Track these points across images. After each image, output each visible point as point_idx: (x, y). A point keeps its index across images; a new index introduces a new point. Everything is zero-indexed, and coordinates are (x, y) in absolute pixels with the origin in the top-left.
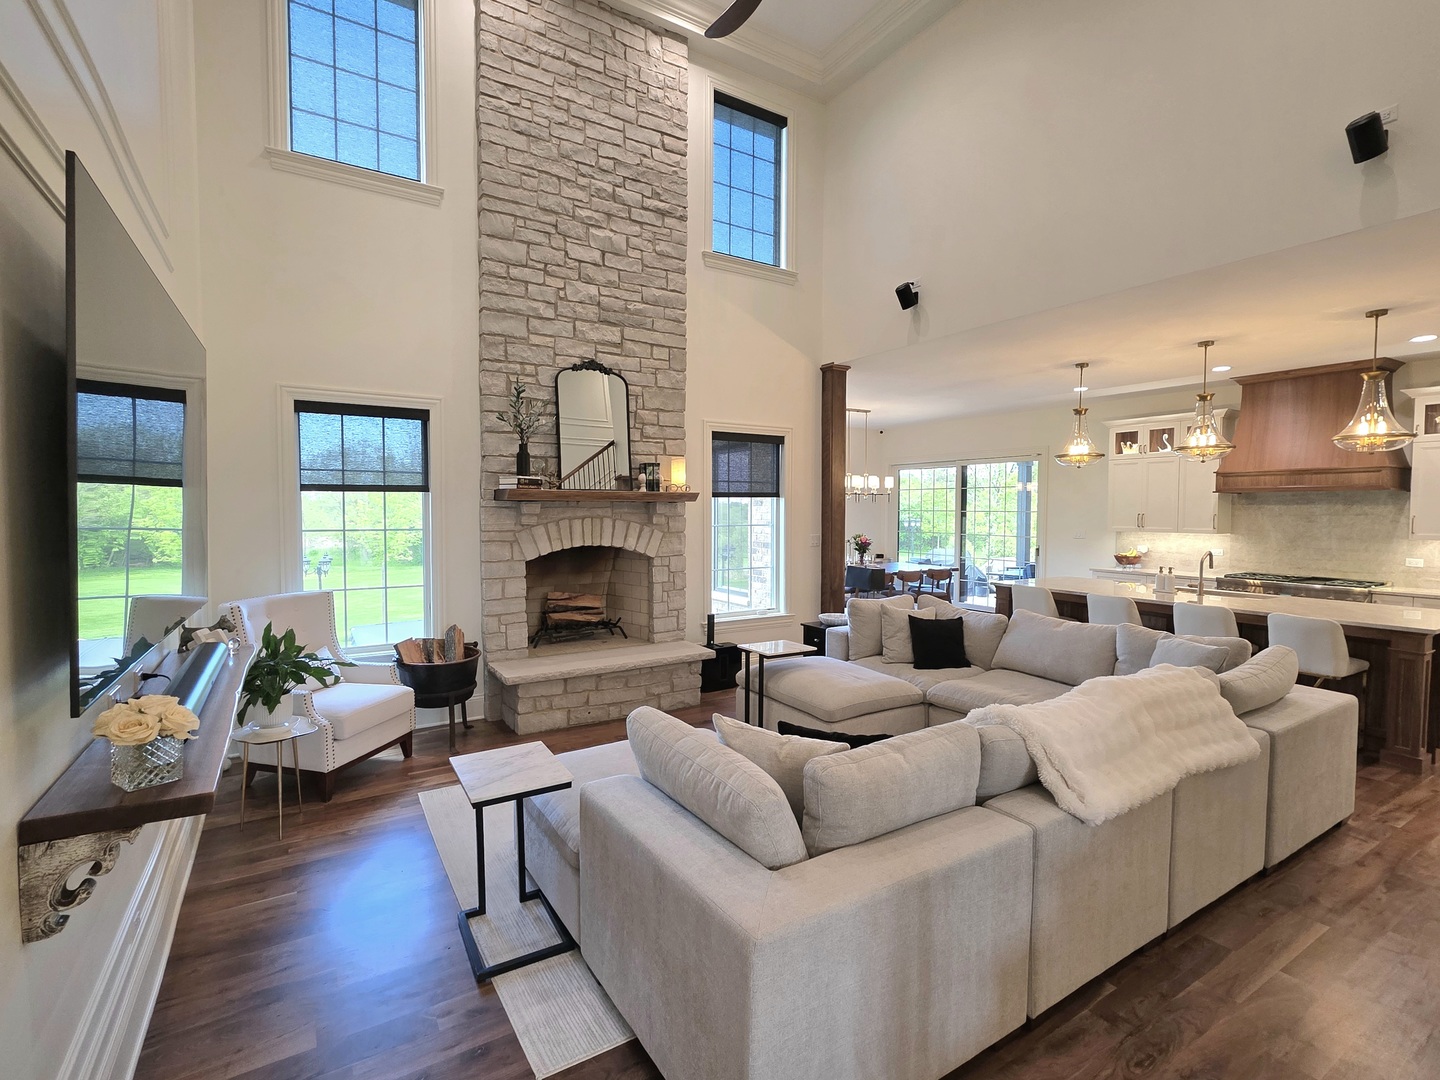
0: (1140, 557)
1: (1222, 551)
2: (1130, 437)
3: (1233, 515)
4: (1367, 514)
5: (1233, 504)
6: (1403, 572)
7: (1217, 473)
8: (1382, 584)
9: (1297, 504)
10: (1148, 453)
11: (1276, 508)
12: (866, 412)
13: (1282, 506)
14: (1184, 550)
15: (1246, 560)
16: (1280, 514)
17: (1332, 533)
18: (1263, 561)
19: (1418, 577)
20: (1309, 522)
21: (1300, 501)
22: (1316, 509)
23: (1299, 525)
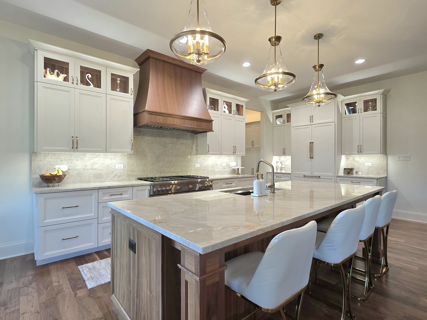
1: (122, 165)
4: (184, 144)
7: (147, 111)
10: (80, 84)
13: (153, 138)
14: (96, 166)
15: (136, 170)
16: (152, 142)
17: (173, 153)
18: (145, 170)
19: (198, 171)
20: (164, 147)
21: (160, 136)
22: (166, 140)
23: (160, 148)
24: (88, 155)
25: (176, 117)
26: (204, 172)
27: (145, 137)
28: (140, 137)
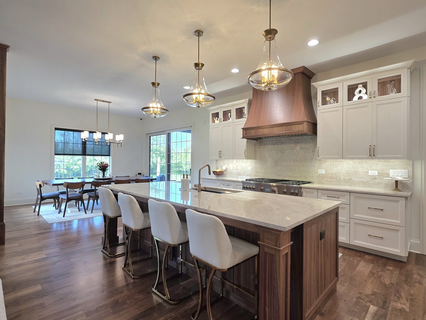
0: (223, 172)
1: (251, 168)
2: (216, 115)
3: (255, 151)
4: (303, 148)
5: (255, 146)
6: (317, 176)
7: (243, 129)
8: (309, 183)
9: (277, 144)
10: (223, 122)
11: (270, 147)
12: (109, 102)
13: (272, 146)
14: (238, 168)
15: (260, 172)
16: (272, 150)
17: (290, 158)
18: (266, 172)
19: (323, 179)
20: (282, 153)
21: (278, 143)
22: (284, 146)
23: (278, 154)
24: (235, 161)
25: (263, 127)
26: (332, 180)
27: (266, 146)
28: (263, 146)
